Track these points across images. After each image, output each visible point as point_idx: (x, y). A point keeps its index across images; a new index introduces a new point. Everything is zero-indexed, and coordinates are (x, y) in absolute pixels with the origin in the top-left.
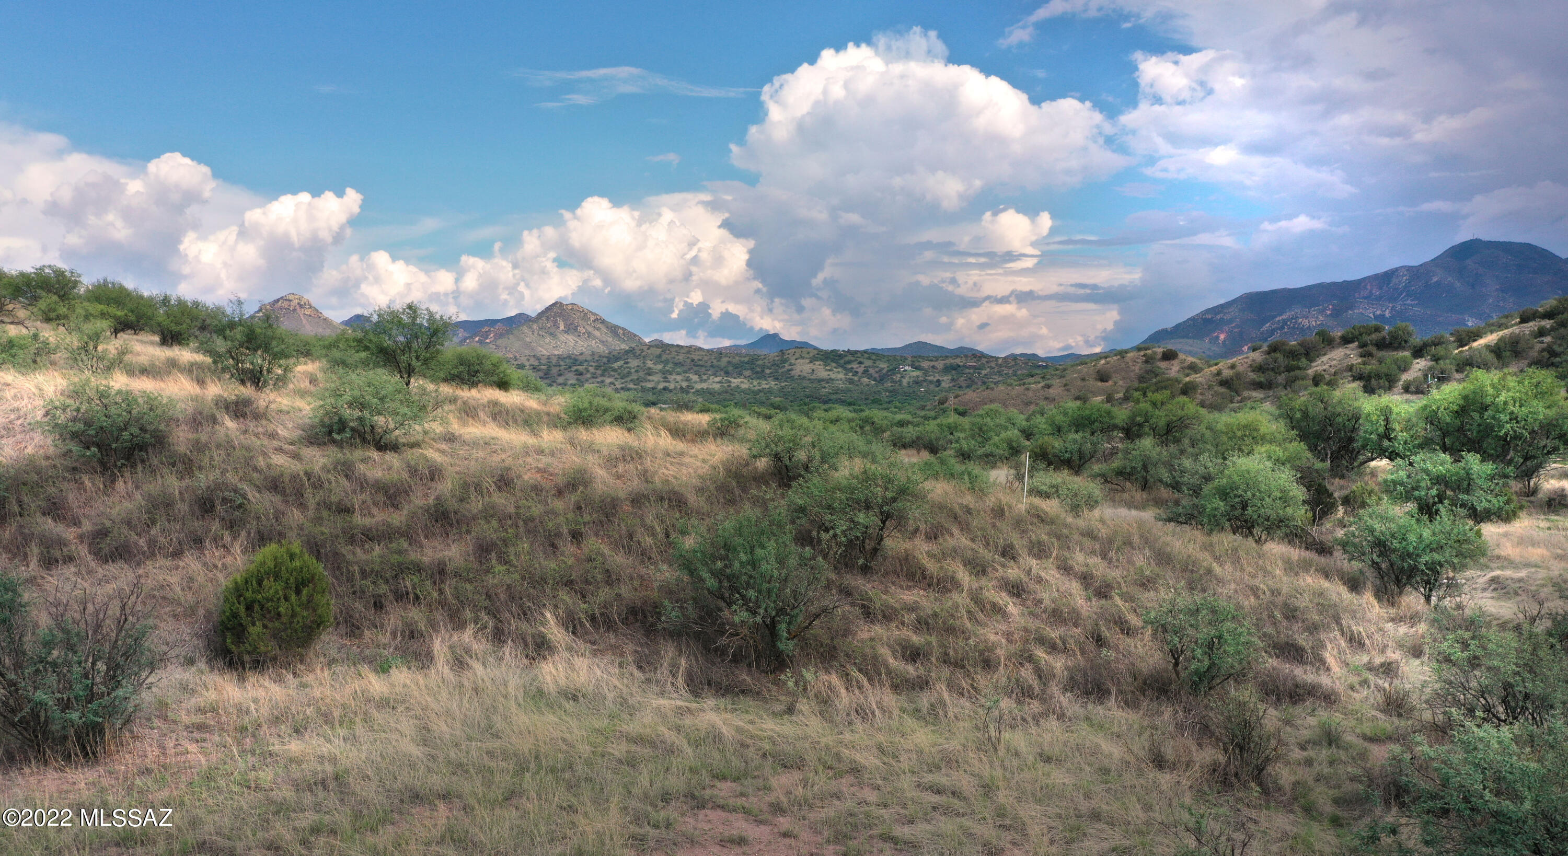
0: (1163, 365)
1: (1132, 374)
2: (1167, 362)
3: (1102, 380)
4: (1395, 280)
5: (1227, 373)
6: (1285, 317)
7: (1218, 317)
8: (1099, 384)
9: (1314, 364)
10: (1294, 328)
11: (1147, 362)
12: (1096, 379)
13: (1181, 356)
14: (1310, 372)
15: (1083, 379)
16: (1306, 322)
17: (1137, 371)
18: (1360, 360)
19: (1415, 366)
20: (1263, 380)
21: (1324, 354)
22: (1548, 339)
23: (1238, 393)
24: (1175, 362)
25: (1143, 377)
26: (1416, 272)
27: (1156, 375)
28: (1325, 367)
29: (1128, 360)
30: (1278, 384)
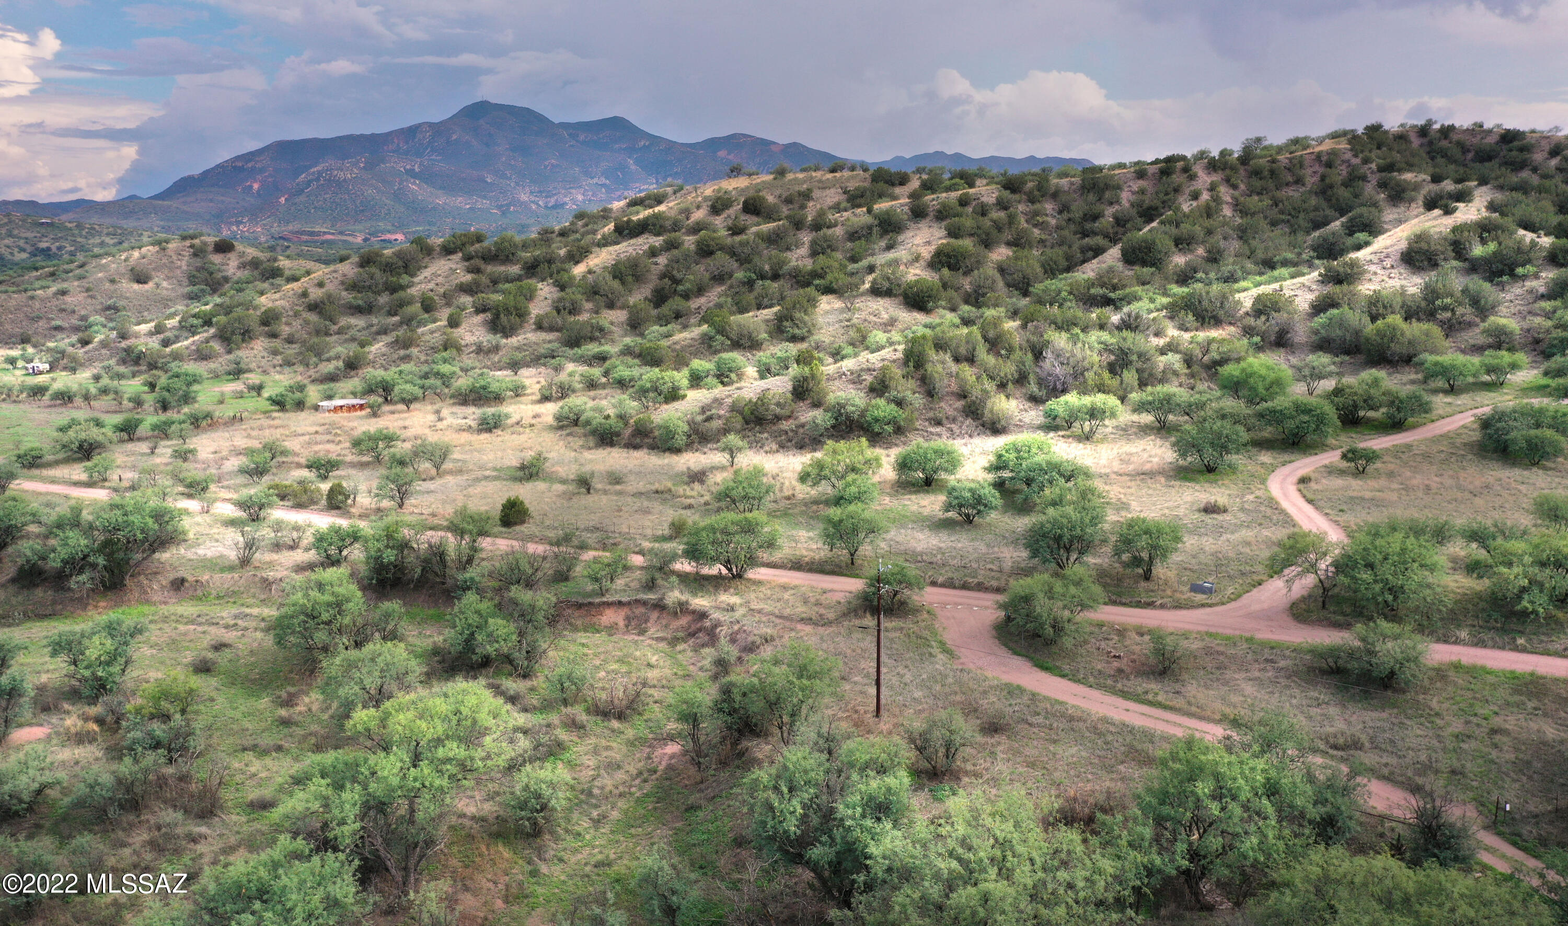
0: (217, 259)
1: (178, 271)
2: (222, 256)
3: (139, 281)
4: (419, 136)
5: (316, 294)
6: (319, 168)
7: (250, 165)
8: (136, 286)
9: (416, 280)
10: (329, 180)
11: (195, 255)
12: (131, 280)
13: (239, 247)
14: (413, 291)
15: (113, 281)
16: (341, 175)
17: (185, 268)
18: (469, 277)
19: (539, 292)
20: (360, 302)
21: (426, 267)
22: (662, 260)
23: (333, 321)
24: (232, 256)
25: (194, 276)
26: (438, 129)
27: (211, 274)
28: (431, 285)
29: (172, 254)
30: (380, 308)
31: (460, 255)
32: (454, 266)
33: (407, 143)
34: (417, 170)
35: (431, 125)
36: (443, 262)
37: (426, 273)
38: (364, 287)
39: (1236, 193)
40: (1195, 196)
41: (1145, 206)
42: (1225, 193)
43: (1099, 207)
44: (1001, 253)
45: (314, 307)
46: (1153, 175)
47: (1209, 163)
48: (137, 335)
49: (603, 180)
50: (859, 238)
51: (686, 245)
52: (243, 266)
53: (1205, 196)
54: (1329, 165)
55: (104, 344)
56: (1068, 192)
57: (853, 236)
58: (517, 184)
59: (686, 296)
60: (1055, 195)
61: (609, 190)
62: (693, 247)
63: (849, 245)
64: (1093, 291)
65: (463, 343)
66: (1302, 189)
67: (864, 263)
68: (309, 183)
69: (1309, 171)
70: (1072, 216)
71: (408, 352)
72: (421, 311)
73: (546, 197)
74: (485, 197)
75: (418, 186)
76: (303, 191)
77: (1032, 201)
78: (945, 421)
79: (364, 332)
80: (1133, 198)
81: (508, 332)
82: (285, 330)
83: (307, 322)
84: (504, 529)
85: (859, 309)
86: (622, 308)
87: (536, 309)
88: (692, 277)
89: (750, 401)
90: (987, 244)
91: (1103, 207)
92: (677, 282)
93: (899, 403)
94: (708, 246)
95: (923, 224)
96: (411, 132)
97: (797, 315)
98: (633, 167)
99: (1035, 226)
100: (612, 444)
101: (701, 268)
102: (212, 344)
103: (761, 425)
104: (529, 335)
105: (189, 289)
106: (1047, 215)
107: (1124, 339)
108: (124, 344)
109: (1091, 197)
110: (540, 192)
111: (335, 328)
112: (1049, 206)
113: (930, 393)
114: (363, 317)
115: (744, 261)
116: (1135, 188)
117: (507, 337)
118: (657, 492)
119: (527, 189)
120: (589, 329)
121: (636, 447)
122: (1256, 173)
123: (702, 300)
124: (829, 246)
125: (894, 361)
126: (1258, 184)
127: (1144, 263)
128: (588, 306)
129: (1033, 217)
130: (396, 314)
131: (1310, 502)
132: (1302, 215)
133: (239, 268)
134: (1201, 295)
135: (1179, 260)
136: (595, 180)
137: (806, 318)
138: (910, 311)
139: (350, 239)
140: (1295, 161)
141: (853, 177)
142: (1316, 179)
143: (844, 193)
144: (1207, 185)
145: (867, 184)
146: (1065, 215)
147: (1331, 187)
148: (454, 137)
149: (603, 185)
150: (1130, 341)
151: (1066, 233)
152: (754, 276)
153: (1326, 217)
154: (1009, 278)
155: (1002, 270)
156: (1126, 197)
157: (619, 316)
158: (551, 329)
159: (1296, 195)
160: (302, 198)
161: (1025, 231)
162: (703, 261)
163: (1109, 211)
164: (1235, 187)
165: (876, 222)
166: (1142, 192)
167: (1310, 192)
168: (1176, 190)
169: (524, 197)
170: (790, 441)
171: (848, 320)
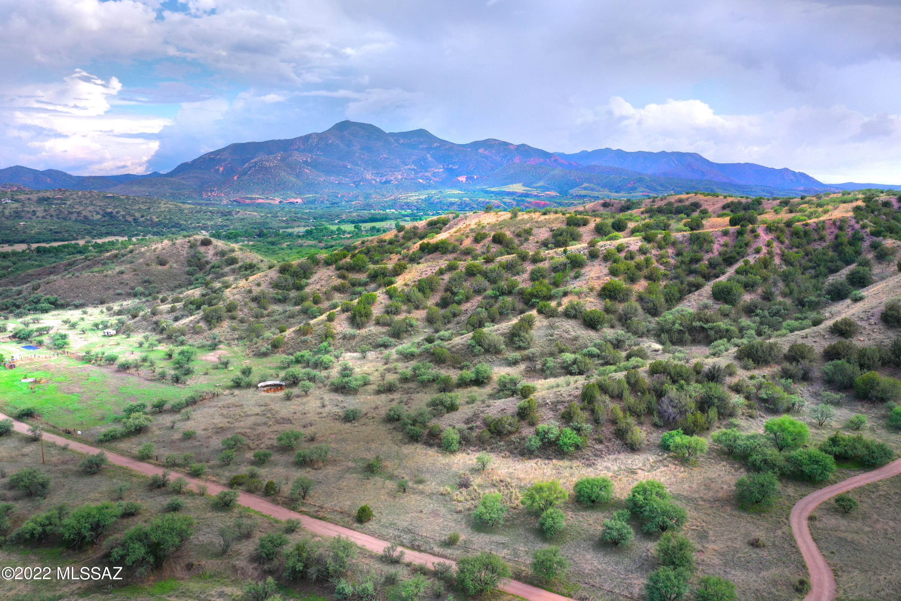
0: (202, 249)
1: (182, 257)
2: (205, 247)
3: (161, 264)
4: (311, 141)
6: (256, 160)
7: (218, 157)
8: (160, 267)
9: (309, 281)
10: (261, 167)
11: (191, 247)
12: (157, 264)
14: (308, 290)
15: (148, 265)
16: (268, 164)
17: (185, 255)
18: (339, 281)
19: (378, 298)
20: (280, 297)
21: (315, 273)
22: (447, 277)
23: (265, 309)
24: (211, 247)
25: (190, 261)
26: (321, 137)
27: (199, 259)
28: (318, 286)
29: (178, 246)
30: (291, 300)
31: (334, 266)
32: (331, 274)
33: (304, 145)
34: (309, 160)
35: (317, 134)
36: (324, 270)
37: (315, 277)
38: (282, 286)
39: (783, 247)
40: (758, 251)
41: (728, 256)
42: (776, 247)
43: (699, 255)
44: (641, 286)
45: (255, 299)
46: (733, 233)
47: (767, 227)
48: (161, 313)
49: (413, 167)
50: (559, 271)
51: (460, 267)
52: (216, 254)
53: (764, 250)
54: (841, 228)
55: (144, 318)
56: (681, 243)
57: (555, 269)
58: (365, 169)
59: (459, 303)
60: (674, 244)
61: (416, 172)
62: (464, 270)
63: (553, 275)
64: (694, 324)
65: (335, 331)
66: (824, 244)
67: (562, 289)
68: (250, 168)
69: (829, 231)
70: (684, 259)
71: (305, 338)
72: (312, 304)
73: (381, 177)
74: (346, 177)
75: (309, 170)
76: (246, 173)
77: (660, 247)
78: (604, 441)
79: (282, 316)
80: (721, 249)
81: (359, 326)
82: (240, 315)
83: (251, 309)
84: (358, 525)
85: (558, 327)
86: (423, 308)
87: (376, 311)
88: (463, 292)
89: (494, 420)
90: (633, 280)
91: (703, 254)
92: (454, 294)
93: (578, 430)
94: (472, 271)
95: (596, 262)
96: (307, 138)
97: (522, 334)
98: (430, 159)
99: (661, 264)
100: (417, 441)
101: (467, 284)
102: (200, 324)
103: (500, 435)
104: (372, 328)
105: (187, 269)
106: (669, 257)
107: (710, 388)
108: (155, 319)
109: (695, 247)
110: (377, 174)
111: (265, 312)
112: (670, 251)
113: (596, 421)
114: (281, 305)
115: (493, 281)
116: (722, 242)
117: (360, 329)
118: (442, 494)
119: (370, 172)
120: (405, 326)
121: (431, 445)
122: (795, 234)
123: (468, 305)
124: (541, 276)
125: (576, 397)
126: (796, 240)
127: (726, 302)
128: (404, 308)
129: (660, 259)
130: (299, 305)
131: (815, 540)
132: (823, 264)
133: (214, 255)
134: (757, 348)
135: (747, 298)
136: (409, 167)
137: (527, 336)
138: (587, 330)
139: (272, 202)
140: (820, 225)
141: (556, 219)
142: (832, 237)
143: (551, 231)
144: (766, 242)
145: (564, 226)
146: (680, 258)
147: (841, 244)
148: (330, 142)
149: (413, 170)
150: (714, 389)
151: (679, 270)
152: (498, 293)
153: (837, 266)
154: (645, 305)
155: (641, 299)
156: (716, 247)
157: (421, 314)
158: (385, 324)
159: (820, 248)
160: (246, 177)
161: (656, 269)
162: (469, 279)
163: (707, 256)
164: (782, 243)
165: (569, 261)
166: (726, 245)
167: (828, 247)
168: (747, 245)
169: (369, 176)
170: (516, 449)
171: (552, 336)
